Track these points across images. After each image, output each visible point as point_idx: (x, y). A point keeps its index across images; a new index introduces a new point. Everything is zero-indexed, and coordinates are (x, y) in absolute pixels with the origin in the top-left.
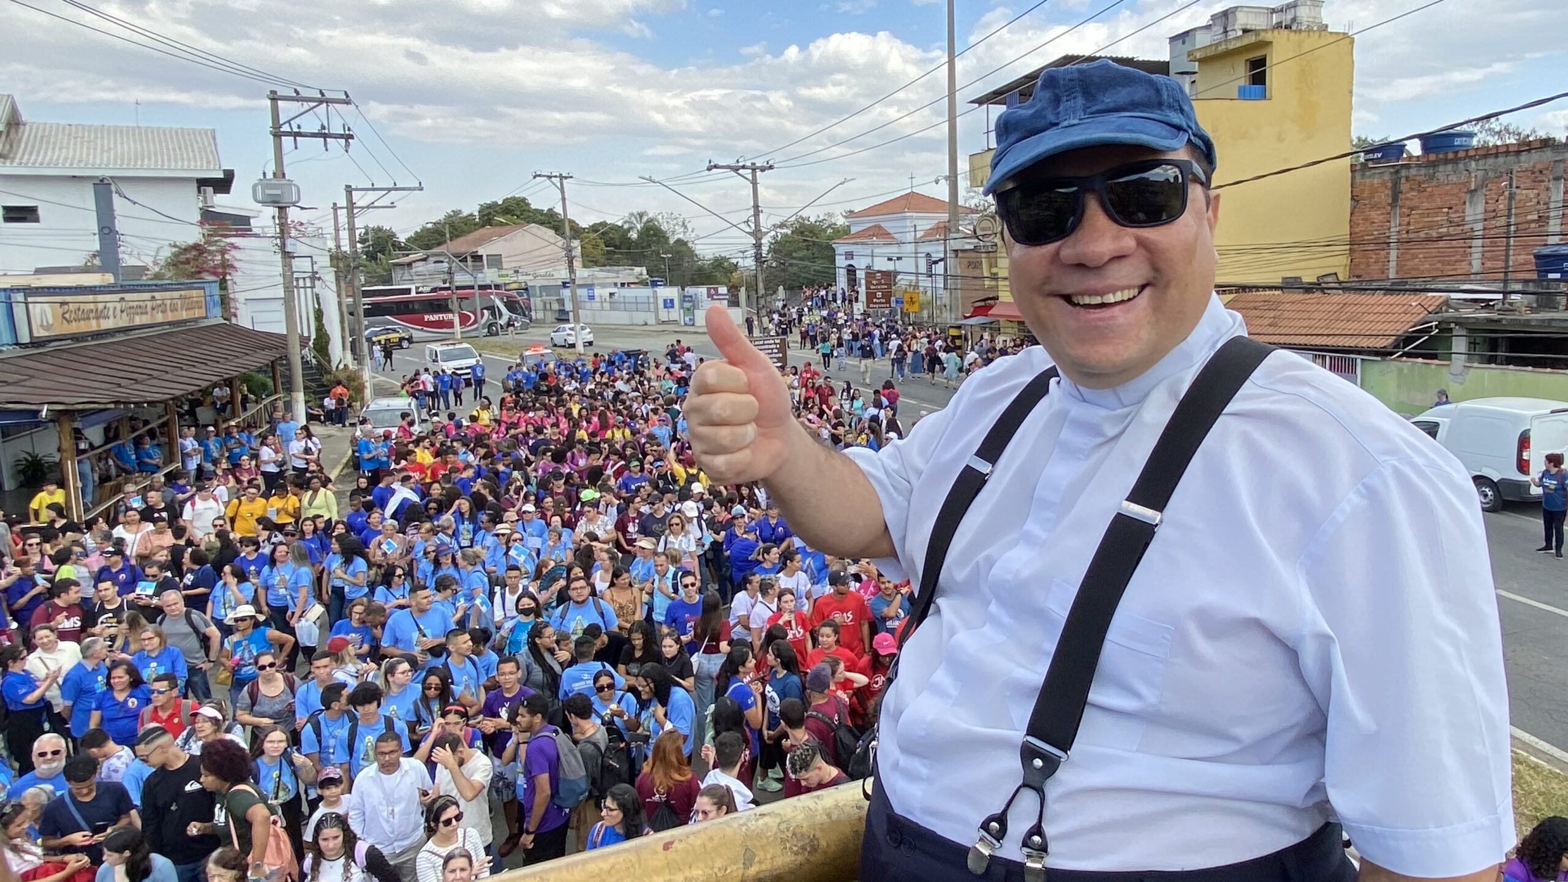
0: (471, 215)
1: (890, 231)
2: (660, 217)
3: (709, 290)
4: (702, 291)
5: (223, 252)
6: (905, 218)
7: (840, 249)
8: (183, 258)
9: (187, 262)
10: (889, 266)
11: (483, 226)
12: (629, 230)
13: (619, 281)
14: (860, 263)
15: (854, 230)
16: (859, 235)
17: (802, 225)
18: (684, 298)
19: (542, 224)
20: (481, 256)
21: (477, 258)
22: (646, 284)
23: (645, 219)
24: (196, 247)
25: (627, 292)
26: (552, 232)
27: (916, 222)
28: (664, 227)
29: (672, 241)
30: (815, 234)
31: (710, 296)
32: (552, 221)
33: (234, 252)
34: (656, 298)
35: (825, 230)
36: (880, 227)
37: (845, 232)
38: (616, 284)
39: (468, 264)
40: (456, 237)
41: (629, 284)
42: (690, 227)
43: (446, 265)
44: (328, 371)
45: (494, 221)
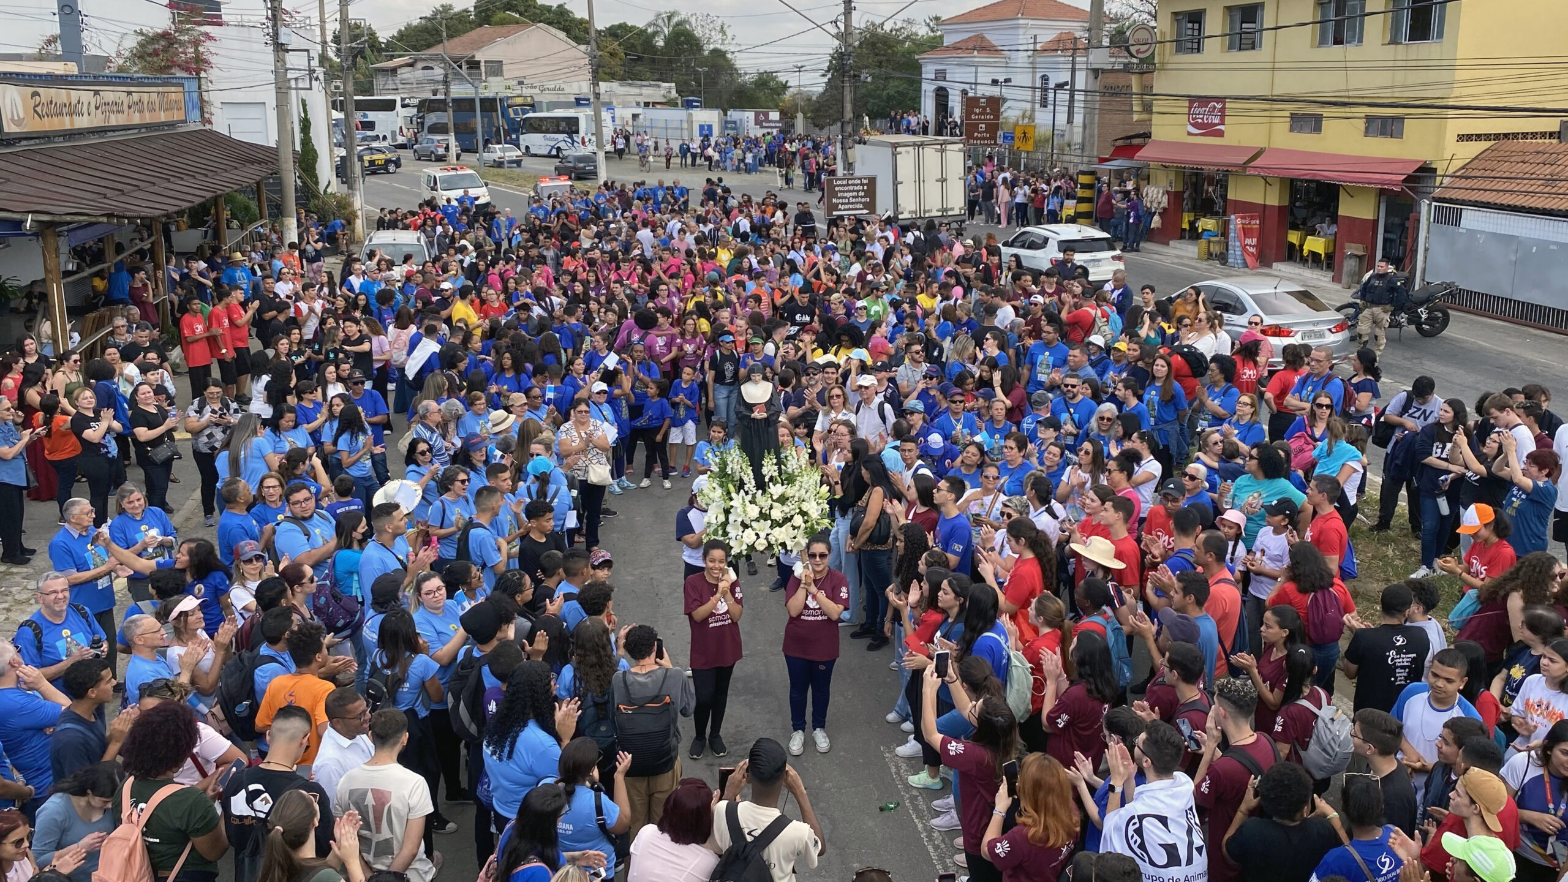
0: (466, 11)
1: (996, 44)
2: (693, 20)
3: (756, 114)
4: (749, 116)
5: (196, 43)
6: (1017, 27)
7: (928, 66)
8: (150, 48)
9: (156, 53)
11: (480, 25)
12: (655, 33)
13: (642, 100)
14: (955, 85)
15: (948, 41)
16: (956, 48)
17: (874, 35)
18: (726, 124)
19: (550, 24)
20: (479, 62)
21: (474, 65)
22: (675, 105)
23: (675, 20)
24: (165, 35)
25: (651, 113)
26: (562, 35)
28: (698, 33)
29: (706, 53)
30: (890, 47)
31: (758, 122)
32: (561, 19)
33: (208, 43)
34: (690, 122)
35: (904, 42)
36: (983, 38)
37: (933, 44)
38: (638, 104)
39: (464, 71)
40: (450, 36)
41: (654, 104)
42: (729, 33)
43: (438, 72)
44: (316, 196)
45: (495, 19)
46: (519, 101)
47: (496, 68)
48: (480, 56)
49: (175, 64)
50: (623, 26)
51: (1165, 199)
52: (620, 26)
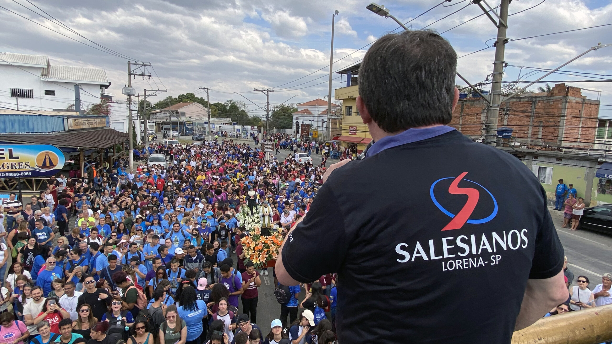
0: (176, 98)
1: (311, 111)
2: (237, 102)
3: (251, 127)
5: (107, 107)
6: (315, 107)
7: (294, 116)
8: (95, 108)
9: (97, 110)
10: (309, 123)
11: (180, 102)
12: (226, 106)
13: (222, 123)
14: (300, 121)
15: (300, 110)
17: (283, 107)
18: (243, 129)
19: (198, 102)
21: (178, 113)
22: (231, 124)
23: (232, 102)
24: (99, 105)
25: (225, 126)
26: (202, 105)
28: (238, 106)
29: (240, 110)
30: (287, 111)
31: (251, 129)
32: (201, 101)
33: (110, 108)
34: (234, 128)
35: (290, 109)
36: (308, 110)
37: (297, 110)
38: (221, 124)
39: (175, 115)
40: (171, 105)
41: (226, 124)
42: (246, 106)
43: (168, 115)
44: (136, 145)
45: (183, 101)
46: (189, 122)
47: (183, 114)
48: (180, 110)
49: (102, 112)
50: (218, 103)
51: (344, 149)
52: (217, 103)
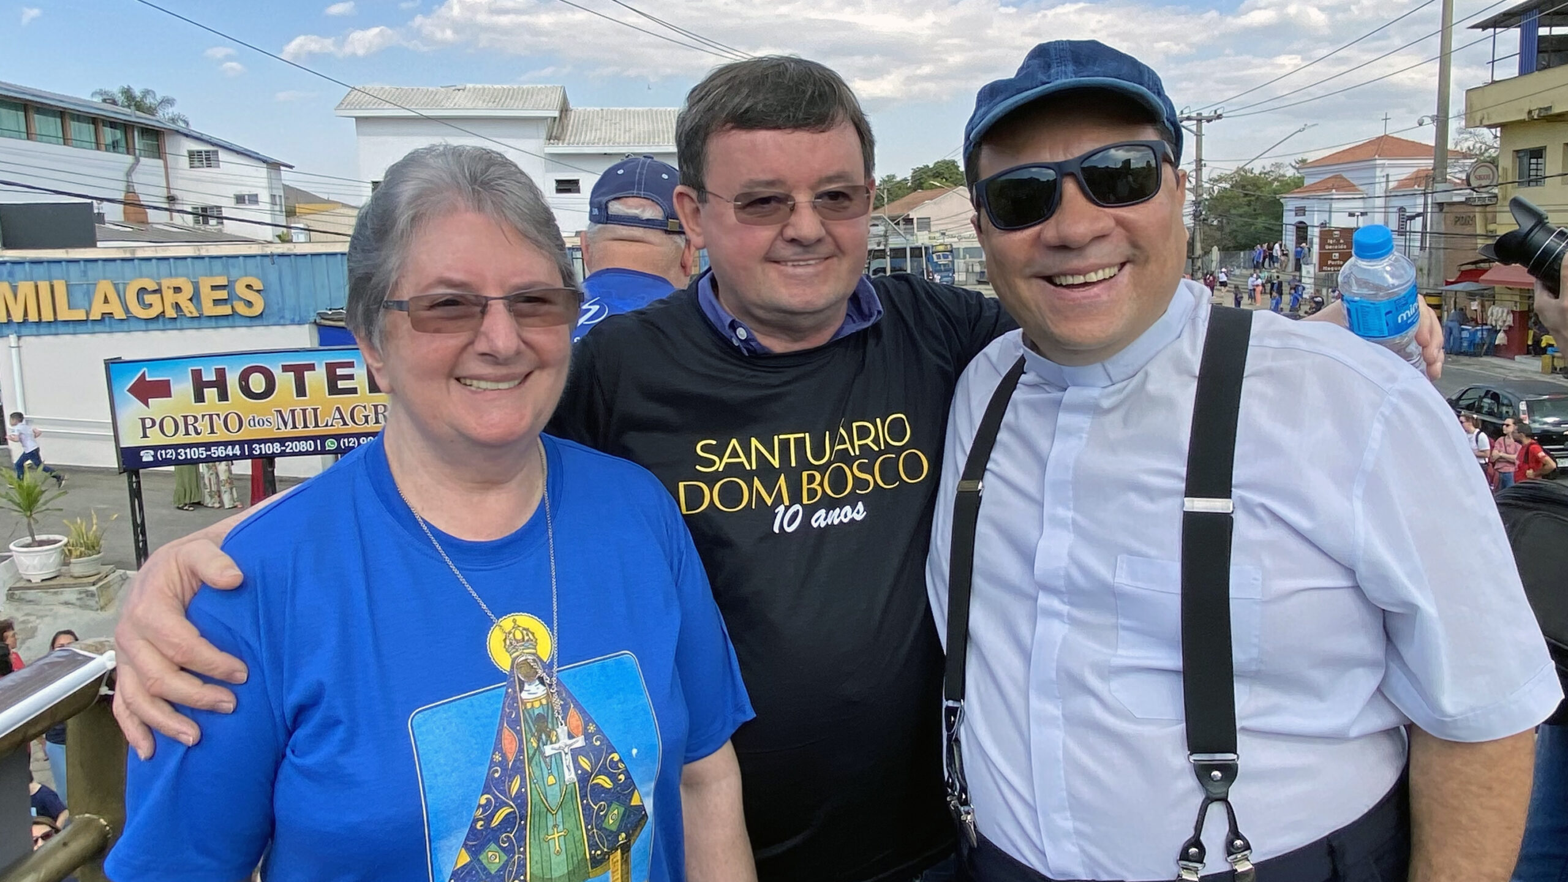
1: (1354, 182)
6: (1375, 167)
7: (1290, 204)
10: (1351, 223)
14: (1314, 220)
15: (1308, 182)
16: (1313, 188)
17: (1243, 178)
20: (912, 220)
21: (909, 221)
27: (1391, 171)
30: (1259, 188)
35: (1271, 183)
36: (1342, 178)
37: (1297, 184)
39: (900, 228)
46: (941, 248)
47: (925, 224)
48: (913, 215)
51: (1510, 318)
